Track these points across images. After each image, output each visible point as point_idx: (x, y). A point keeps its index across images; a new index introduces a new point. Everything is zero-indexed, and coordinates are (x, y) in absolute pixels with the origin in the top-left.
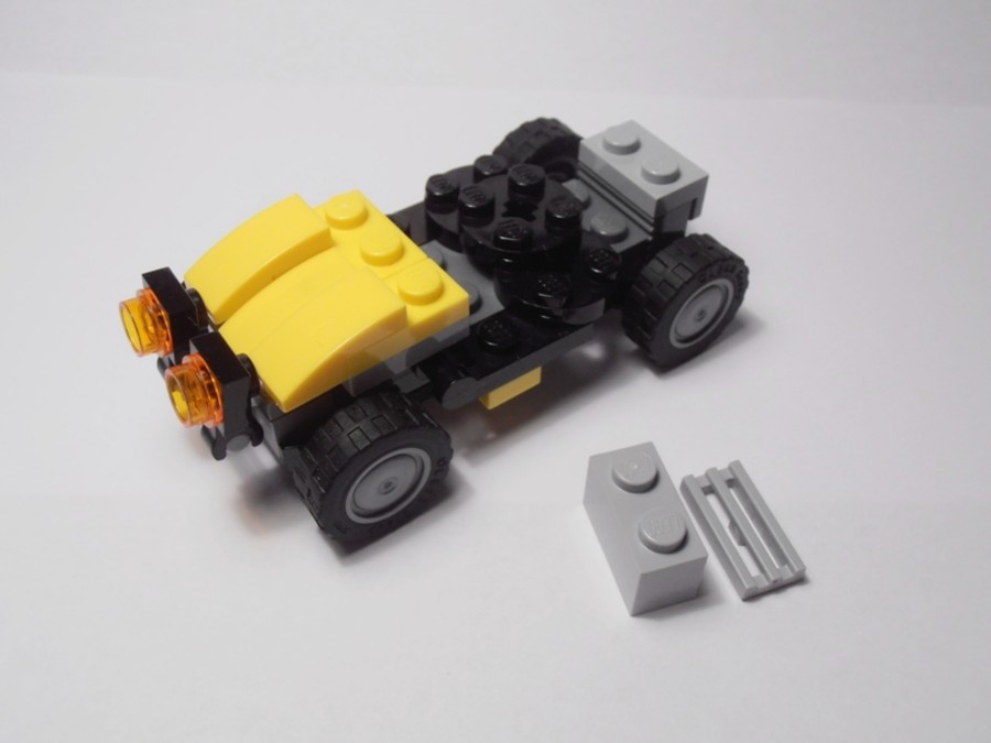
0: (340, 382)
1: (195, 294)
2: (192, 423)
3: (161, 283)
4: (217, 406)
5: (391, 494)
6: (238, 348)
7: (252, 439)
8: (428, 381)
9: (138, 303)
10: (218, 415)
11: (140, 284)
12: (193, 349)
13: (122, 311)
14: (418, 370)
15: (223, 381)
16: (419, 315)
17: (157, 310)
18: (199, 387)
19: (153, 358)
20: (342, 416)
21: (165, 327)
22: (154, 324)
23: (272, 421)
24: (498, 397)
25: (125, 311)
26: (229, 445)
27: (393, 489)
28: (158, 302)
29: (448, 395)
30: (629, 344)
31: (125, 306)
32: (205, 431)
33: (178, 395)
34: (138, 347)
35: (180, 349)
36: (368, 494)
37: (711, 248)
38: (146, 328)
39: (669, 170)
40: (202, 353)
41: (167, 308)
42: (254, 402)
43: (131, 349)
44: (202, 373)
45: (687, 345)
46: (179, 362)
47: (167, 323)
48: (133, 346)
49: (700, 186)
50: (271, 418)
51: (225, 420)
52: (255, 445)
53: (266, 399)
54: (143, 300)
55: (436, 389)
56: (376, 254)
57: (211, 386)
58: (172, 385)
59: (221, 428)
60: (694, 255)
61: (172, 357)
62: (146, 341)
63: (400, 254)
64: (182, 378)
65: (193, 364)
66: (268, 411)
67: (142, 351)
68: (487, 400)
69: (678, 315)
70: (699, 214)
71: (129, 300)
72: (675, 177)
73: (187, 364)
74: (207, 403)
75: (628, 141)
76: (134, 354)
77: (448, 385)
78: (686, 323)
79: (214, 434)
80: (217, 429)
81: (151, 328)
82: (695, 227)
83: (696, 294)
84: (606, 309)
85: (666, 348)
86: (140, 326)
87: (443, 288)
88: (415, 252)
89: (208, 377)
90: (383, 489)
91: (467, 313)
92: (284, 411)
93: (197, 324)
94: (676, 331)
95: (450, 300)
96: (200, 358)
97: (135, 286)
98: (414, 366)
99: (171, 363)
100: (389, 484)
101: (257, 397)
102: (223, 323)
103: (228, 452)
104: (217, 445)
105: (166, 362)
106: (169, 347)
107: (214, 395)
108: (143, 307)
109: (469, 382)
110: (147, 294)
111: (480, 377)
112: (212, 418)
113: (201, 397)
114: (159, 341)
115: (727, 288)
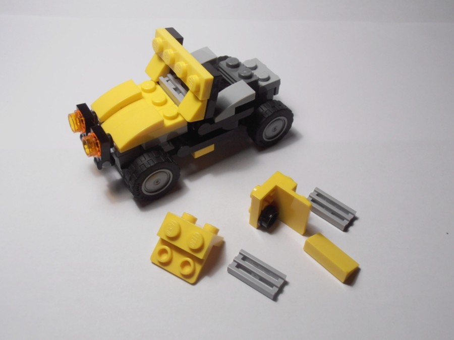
0: (140, 144)
1: (94, 113)
2: (91, 156)
3: (83, 108)
4: (99, 151)
5: (158, 185)
6: (107, 131)
7: (111, 163)
8: (173, 148)
9: (74, 115)
10: (99, 154)
11: (75, 108)
12: (92, 131)
13: (69, 117)
14: (170, 143)
15: (101, 142)
16: (168, 123)
17: (81, 117)
18: (93, 144)
19: (79, 134)
20: (142, 157)
21: (83, 124)
22: (80, 123)
23: (118, 158)
24: (198, 154)
26: (103, 164)
27: (159, 183)
28: (81, 114)
29: (179, 152)
30: (251, 140)
31: (70, 115)
32: (95, 159)
33: (86, 146)
34: (74, 130)
35: (88, 131)
36: (150, 185)
37: (280, 105)
39: (265, 76)
40: (94, 132)
41: (84, 116)
42: (112, 150)
43: (71, 131)
44: (94, 139)
45: (271, 140)
46: (87, 135)
47: (84, 122)
48: (72, 129)
49: (278, 83)
50: (118, 156)
51: (102, 155)
52: (112, 165)
53: (116, 149)
54: (76, 114)
55: (175, 151)
56: (157, 102)
57: (97, 143)
58: (84, 143)
59: (100, 158)
60: (273, 107)
61: (85, 134)
62: (76, 128)
63: (165, 102)
64: (88, 140)
65: (91, 136)
66: (117, 154)
67: (75, 131)
68: (194, 154)
69: (266, 129)
70: (278, 93)
71: (72, 114)
72: (268, 79)
74: (96, 149)
75: (253, 65)
76: (72, 132)
77: (180, 148)
78: (269, 131)
79: (98, 159)
80: (99, 158)
81: (78, 124)
82: (275, 98)
83: (274, 120)
84: (239, 125)
85: (262, 141)
86: (75, 122)
87: (178, 115)
88: (170, 102)
89: (96, 140)
90: (155, 183)
91: (186, 124)
92: (121, 152)
93: (94, 123)
94: (265, 134)
95: (180, 119)
96: (94, 134)
97: (74, 109)
98: (168, 141)
99: (85, 136)
100: (157, 182)
101: (113, 148)
102: (103, 122)
103: (103, 167)
104: (99, 164)
105: (83, 135)
106: (84, 130)
107: (98, 147)
108: (76, 116)
109: (187, 148)
110: (78, 112)
111: (191, 146)
112: (97, 154)
113: (94, 147)
114: (81, 128)
115: (284, 120)
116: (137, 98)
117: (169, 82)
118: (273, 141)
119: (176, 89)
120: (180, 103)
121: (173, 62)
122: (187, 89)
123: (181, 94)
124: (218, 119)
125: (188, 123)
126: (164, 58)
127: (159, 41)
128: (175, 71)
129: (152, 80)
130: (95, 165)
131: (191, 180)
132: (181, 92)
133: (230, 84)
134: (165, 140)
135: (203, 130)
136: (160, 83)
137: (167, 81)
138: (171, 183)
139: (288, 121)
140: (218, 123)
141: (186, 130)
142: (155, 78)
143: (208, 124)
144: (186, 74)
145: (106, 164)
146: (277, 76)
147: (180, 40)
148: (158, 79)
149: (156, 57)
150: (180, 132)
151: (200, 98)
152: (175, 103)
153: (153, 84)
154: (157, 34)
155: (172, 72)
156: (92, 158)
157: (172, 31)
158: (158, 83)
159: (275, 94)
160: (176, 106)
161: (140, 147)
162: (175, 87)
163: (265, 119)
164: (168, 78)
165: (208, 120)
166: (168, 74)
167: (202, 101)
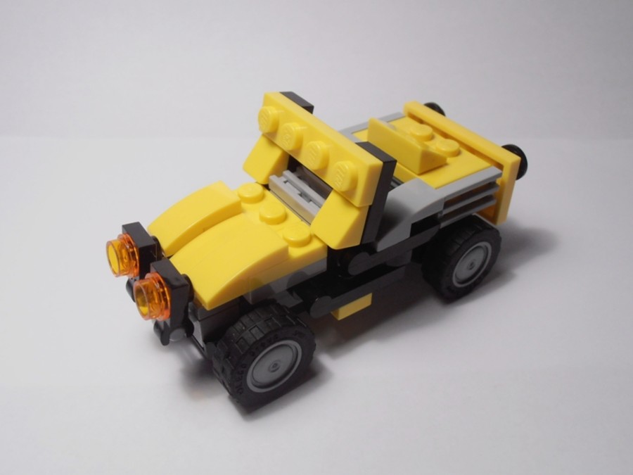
0: (242, 294)
2: (151, 317)
3: (133, 230)
4: (166, 307)
5: (273, 373)
6: (182, 270)
8: (301, 301)
9: (119, 242)
10: (167, 313)
11: (120, 231)
12: (153, 270)
13: (108, 247)
14: (295, 294)
16: (296, 253)
17: (131, 246)
18: (155, 294)
19: (125, 279)
20: (245, 319)
22: (130, 259)
23: (200, 321)
24: (345, 312)
25: (111, 247)
26: (172, 335)
27: (278, 369)
28: (131, 242)
29: (312, 309)
31: (109, 244)
32: (157, 325)
34: (117, 271)
35: (143, 271)
36: (261, 372)
38: (122, 259)
40: (159, 272)
42: (190, 304)
43: (112, 273)
44: (158, 285)
45: (464, 285)
46: (142, 278)
47: (137, 258)
48: (113, 270)
50: (199, 319)
51: (171, 316)
53: (198, 304)
54: (122, 241)
55: (306, 306)
56: (270, 217)
57: (164, 293)
59: (168, 322)
61: (138, 278)
62: (122, 268)
63: (285, 218)
64: (144, 287)
65: (153, 278)
66: (198, 313)
67: (119, 273)
68: (337, 313)
69: (460, 261)
71: (114, 241)
73: (148, 279)
74: (160, 304)
76: (113, 276)
77: (313, 301)
78: (462, 270)
79: (162, 325)
80: (165, 323)
81: (126, 260)
83: (469, 251)
84: (413, 258)
85: (451, 288)
86: (119, 256)
87: (312, 237)
88: (293, 218)
89: (162, 287)
90: (271, 368)
91: (325, 255)
92: (208, 308)
93: (155, 256)
94: (456, 275)
95: (315, 245)
96: (158, 275)
97: (116, 233)
98: (290, 290)
99: (136, 281)
100: (275, 365)
103: (171, 340)
104: (164, 334)
105: (133, 280)
106: (136, 271)
107: (165, 300)
108: (122, 246)
109: (327, 298)
110: (124, 236)
111: (333, 296)
112: (163, 315)
113: (157, 301)
114: (131, 268)
115: (487, 248)
116: (233, 211)
117: (288, 183)
118: (466, 288)
119: (303, 194)
120: (312, 218)
121: (298, 149)
122: (326, 190)
123: (311, 202)
124: (382, 246)
126: (278, 141)
127: (272, 111)
129: (257, 182)
130: (157, 339)
132: (311, 200)
134: (284, 287)
135: (358, 266)
136: (270, 187)
137: (285, 182)
138: (297, 370)
139: (492, 249)
140: (381, 252)
141: (323, 267)
142: (262, 180)
143: (367, 255)
145: (180, 332)
147: (310, 108)
148: (268, 179)
149: (264, 141)
150: (311, 273)
152: (303, 219)
153: (260, 189)
154: (267, 101)
156: (150, 324)
157: (291, 96)
158: (267, 187)
160: (304, 223)
161: (241, 300)
162: (299, 193)
163: (459, 246)
164: (285, 177)
165: (366, 247)
166: (284, 170)
167: (359, 209)
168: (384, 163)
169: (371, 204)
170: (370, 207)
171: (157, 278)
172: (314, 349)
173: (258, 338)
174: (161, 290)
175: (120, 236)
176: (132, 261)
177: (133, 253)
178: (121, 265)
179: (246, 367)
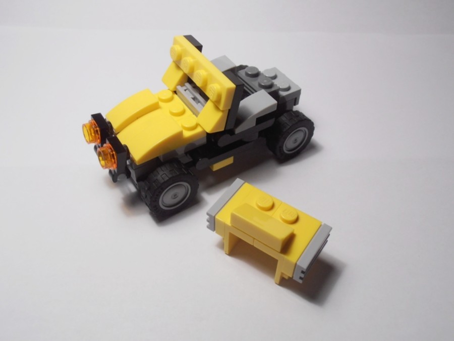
0: (158, 156)
1: (110, 123)
2: (106, 168)
3: (98, 118)
4: (115, 162)
5: (176, 199)
6: (123, 143)
7: (127, 176)
8: (191, 160)
9: (89, 125)
10: (115, 166)
11: (90, 118)
12: (107, 142)
14: (188, 155)
15: (117, 152)
16: (187, 134)
17: (96, 127)
18: (109, 155)
19: (93, 145)
20: (159, 169)
21: (98, 134)
22: (95, 134)
23: (134, 170)
24: (217, 167)
25: (84, 127)
26: (118, 177)
27: (177, 197)
28: (96, 125)
29: (197, 165)
30: (271, 153)
31: (84, 126)
32: (110, 172)
33: (101, 158)
34: (88, 141)
35: (103, 142)
36: (168, 199)
38: (91, 134)
39: (286, 86)
40: (110, 143)
41: (99, 126)
42: (128, 163)
44: (110, 150)
45: (291, 152)
46: (102, 146)
48: (86, 140)
49: (298, 93)
51: (118, 167)
52: (127, 178)
53: (132, 161)
54: (91, 124)
55: (193, 164)
56: (175, 112)
57: (113, 155)
58: (99, 155)
59: (116, 171)
61: (100, 145)
62: (91, 139)
63: (183, 113)
64: (103, 151)
65: (107, 147)
66: (133, 166)
67: (91, 142)
68: (213, 167)
69: (287, 140)
70: (298, 104)
71: (87, 124)
72: (288, 89)
73: (105, 147)
74: (111, 161)
75: (272, 75)
76: (87, 143)
77: (198, 160)
78: (290, 143)
80: (114, 171)
81: (93, 134)
82: (295, 108)
83: (293, 132)
84: (259, 136)
85: (283, 153)
86: (89, 133)
87: (197, 125)
88: (188, 112)
89: (112, 151)
90: (173, 197)
91: (205, 135)
92: (137, 164)
93: (109, 133)
94: (286, 146)
95: (199, 130)
96: (110, 145)
97: (88, 119)
98: (186, 153)
99: (99, 147)
100: (175, 195)
101: (129, 160)
102: (118, 133)
103: (118, 179)
104: (115, 177)
105: (97, 146)
106: (99, 141)
107: (114, 158)
108: (91, 126)
109: (206, 160)
110: (92, 122)
111: (210, 158)
112: (113, 166)
113: (109, 158)
114: (96, 139)
115: (305, 131)
116: (154, 107)
117: (187, 91)
118: (293, 153)
119: (194, 99)
120: (199, 113)
121: (192, 70)
122: (206, 98)
123: (199, 104)
124: (238, 130)
125: (208, 134)
126: (182, 66)
127: (178, 48)
128: (195, 80)
129: (169, 89)
130: (110, 178)
131: (209, 193)
132: (199, 102)
133: (250, 94)
134: (183, 152)
135: (223, 142)
136: (177, 92)
137: (185, 90)
138: (189, 198)
139: (309, 132)
140: (238, 134)
141: (204, 141)
142: (172, 87)
143: (229, 135)
144: (205, 83)
145: (123, 176)
146: (297, 86)
147: (200, 48)
148: (176, 88)
149: (173, 65)
150: (198, 144)
151: (221, 107)
152: (194, 114)
153: (170, 94)
154: (175, 42)
155: (190, 81)
156: (107, 171)
157: (190, 39)
158: (175, 92)
159: (295, 105)
160: (194, 116)
161: (157, 158)
162: (193, 97)
163: (286, 130)
164: (186, 87)
165: (228, 131)
166: (186, 82)
167: (223, 111)
168: (237, 86)
169: (230, 108)
170: (229, 110)
171: (109, 146)
172: (198, 187)
173: (165, 180)
174: (112, 153)
175: (89, 121)
176: (97, 135)
177: (97, 131)
178: (90, 137)
179: (158, 196)
